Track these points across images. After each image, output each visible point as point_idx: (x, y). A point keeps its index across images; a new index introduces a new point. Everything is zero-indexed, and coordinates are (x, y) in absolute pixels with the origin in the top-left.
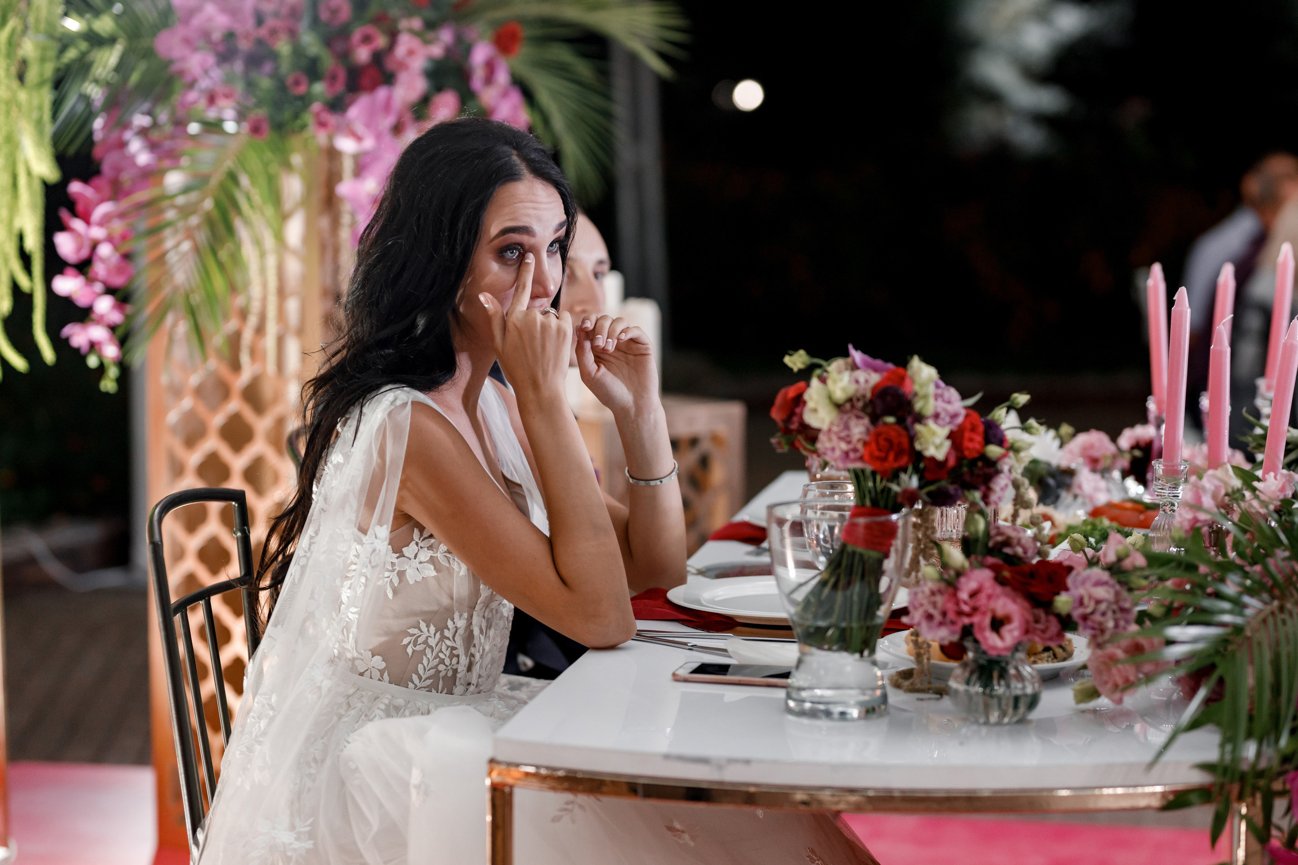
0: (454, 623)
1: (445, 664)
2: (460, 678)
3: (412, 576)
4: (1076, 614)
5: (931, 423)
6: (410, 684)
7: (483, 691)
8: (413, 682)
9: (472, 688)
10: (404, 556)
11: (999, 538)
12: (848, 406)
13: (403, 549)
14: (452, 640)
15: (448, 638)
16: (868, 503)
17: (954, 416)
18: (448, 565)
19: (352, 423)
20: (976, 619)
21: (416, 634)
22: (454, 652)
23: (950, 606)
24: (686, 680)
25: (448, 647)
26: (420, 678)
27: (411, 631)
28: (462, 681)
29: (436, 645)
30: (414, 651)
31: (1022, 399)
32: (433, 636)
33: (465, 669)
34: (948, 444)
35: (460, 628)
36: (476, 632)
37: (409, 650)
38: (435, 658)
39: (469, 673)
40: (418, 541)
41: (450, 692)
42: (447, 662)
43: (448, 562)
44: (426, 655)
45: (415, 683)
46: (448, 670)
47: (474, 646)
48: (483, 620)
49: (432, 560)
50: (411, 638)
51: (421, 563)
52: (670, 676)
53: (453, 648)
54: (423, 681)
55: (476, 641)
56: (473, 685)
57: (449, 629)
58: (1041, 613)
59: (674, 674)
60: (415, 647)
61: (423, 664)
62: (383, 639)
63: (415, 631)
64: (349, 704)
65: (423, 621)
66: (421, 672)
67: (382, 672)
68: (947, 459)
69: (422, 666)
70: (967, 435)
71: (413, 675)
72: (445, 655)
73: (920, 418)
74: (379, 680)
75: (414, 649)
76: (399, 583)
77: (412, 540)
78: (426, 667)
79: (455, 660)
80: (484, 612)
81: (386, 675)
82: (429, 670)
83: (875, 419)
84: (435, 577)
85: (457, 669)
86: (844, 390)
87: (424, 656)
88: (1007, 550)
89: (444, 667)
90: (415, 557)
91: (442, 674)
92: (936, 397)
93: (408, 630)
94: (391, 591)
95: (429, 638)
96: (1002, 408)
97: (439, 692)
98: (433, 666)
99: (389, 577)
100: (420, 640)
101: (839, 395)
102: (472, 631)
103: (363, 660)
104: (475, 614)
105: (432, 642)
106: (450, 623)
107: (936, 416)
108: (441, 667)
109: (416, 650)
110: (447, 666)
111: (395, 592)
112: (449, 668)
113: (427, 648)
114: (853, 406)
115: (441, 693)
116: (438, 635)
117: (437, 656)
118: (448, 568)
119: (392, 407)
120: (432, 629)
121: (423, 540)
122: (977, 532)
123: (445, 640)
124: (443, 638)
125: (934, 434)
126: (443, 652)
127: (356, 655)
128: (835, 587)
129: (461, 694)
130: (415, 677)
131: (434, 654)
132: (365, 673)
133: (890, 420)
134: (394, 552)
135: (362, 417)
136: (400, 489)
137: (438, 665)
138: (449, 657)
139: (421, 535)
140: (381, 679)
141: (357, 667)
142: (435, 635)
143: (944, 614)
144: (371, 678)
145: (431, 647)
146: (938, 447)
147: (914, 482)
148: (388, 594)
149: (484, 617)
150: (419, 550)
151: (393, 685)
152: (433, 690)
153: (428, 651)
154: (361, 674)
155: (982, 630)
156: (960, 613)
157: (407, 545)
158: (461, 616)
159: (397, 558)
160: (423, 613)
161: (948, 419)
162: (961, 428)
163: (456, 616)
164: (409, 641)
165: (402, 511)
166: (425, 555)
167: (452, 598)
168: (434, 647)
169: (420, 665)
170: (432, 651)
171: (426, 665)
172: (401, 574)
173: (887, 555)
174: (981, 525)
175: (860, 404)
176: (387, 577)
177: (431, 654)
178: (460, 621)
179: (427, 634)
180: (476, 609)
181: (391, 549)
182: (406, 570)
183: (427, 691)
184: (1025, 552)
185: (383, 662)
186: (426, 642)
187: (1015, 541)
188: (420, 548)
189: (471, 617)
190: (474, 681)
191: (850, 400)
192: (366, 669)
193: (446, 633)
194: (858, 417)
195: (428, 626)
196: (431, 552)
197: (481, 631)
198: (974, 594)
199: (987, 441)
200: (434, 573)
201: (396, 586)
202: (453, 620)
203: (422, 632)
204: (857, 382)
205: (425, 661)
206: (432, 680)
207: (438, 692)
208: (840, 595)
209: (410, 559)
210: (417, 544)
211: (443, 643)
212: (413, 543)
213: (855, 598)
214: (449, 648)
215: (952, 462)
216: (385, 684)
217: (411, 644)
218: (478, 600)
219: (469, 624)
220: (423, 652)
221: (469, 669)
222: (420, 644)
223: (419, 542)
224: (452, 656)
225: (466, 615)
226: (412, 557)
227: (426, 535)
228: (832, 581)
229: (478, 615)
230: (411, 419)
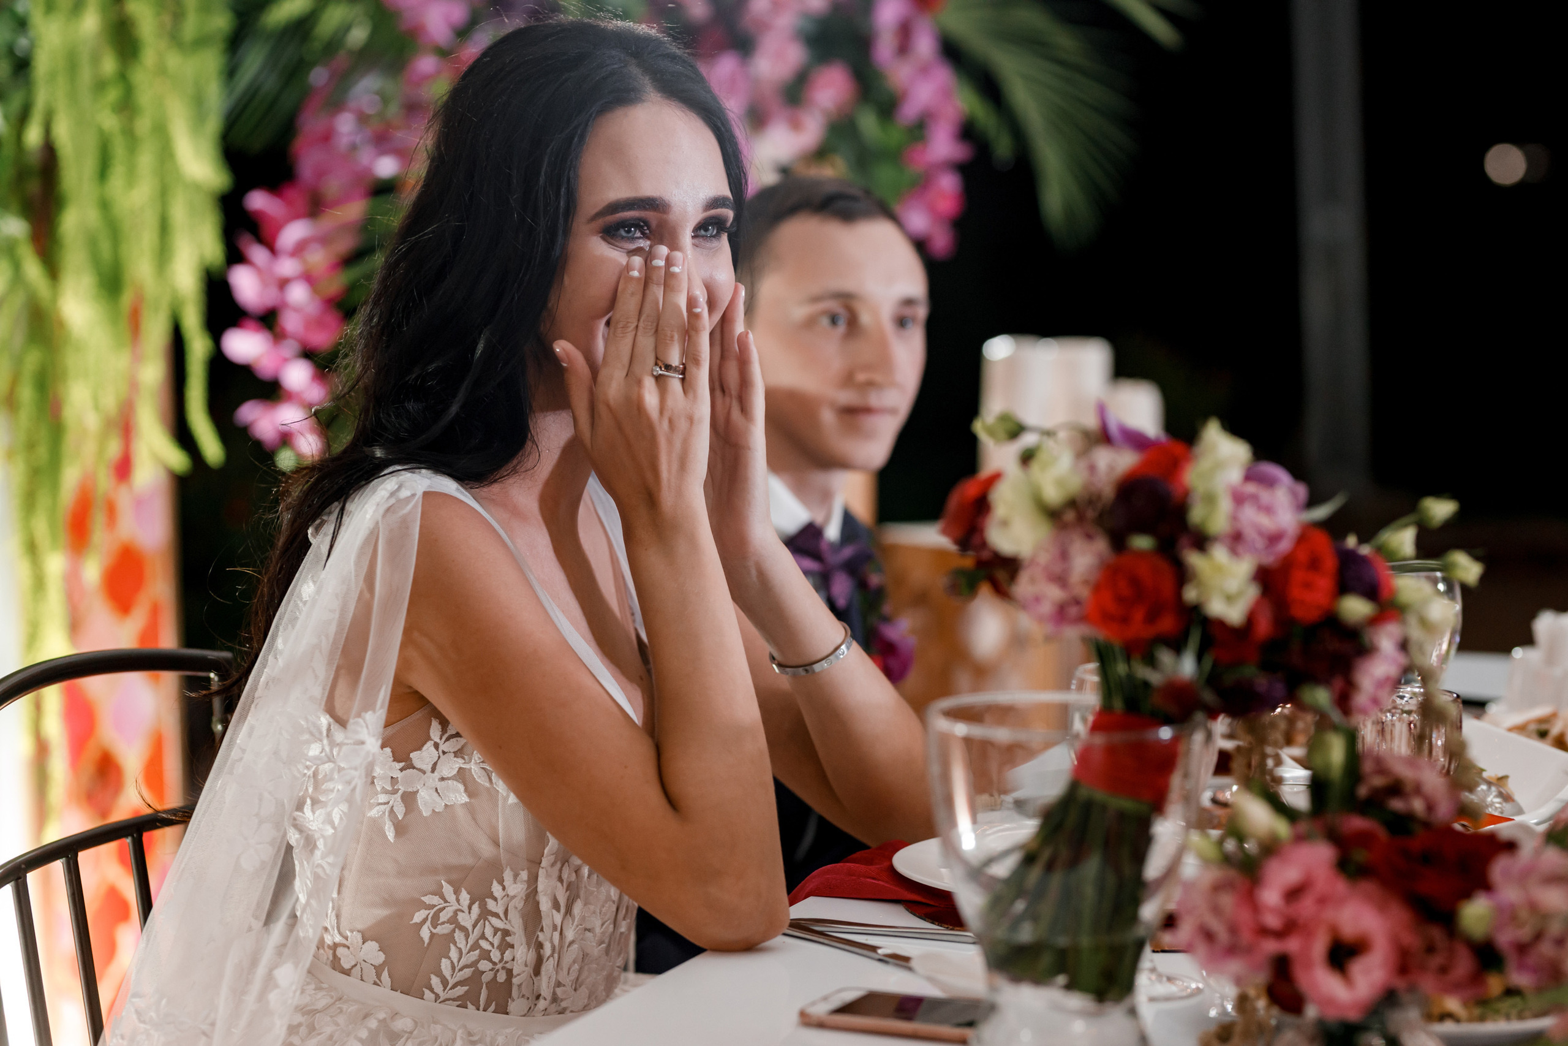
0: (504, 889)
1: (490, 960)
2: (520, 986)
3: (427, 802)
4: (1505, 939)
5: (1220, 554)
6: (427, 992)
7: (568, 1012)
8: (432, 990)
9: (542, 1004)
10: (414, 768)
11: (1378, 781)
12: (1070, 516)
13: (412, 755)
14: (504, 918)
15: (496, 915)
16: (1118, 704)
17: (1274, 538)
18: (487, 785)
20: (1292, 945)
21: (435, 906)
22: (508, 939)
23: (1244, 917)
24: (821, 1025)
25: (496, 930)
26: (445, 982)
27: (428, 899)
28: (524, 991)
29: (474, 926)
30: (432, 935)
31: (1441, 509)
32: (466, 909)
33: (530, 970)
34: (1252, 593)
35: (514, 897)
36: (545, 905)
37: (425, 933)
38: (472, 949)
39: (539, 978)
40: (438, 740)
41: (503, 1010)
42: (495, 955)
43: (488, 780)
44: (455, 944)
45: (435, 991)
46: (498, 971)
47: (542, 930)
48: (559, 884)
49: (462, 775)
50: (427, 912)
51: (443, 779)
53: (506, 933)
54: (451, 989)
55: (546, 923)
56: (545, 999)
57: (495, 899)
58: (1437, 933)
59: (803, 1014)
60: (435, 928)
61: (449, 958)
62: (381, 913)
63: (435, 900)
65: (449, 882)
66: (447, 972)
67: (379, 970)
68: (1251, 619)
69: (449, 962)
70: (1299, 576)
71: (433, 977)
72: (492, 944)
73: (1202, 541)
74: (375, 983)
75: (434, 931)
76: (405, 814)
77: (429, 738)
78: (456, 964)
79: (508, 955)
80: (561, 870)
81: (385, 975)
82: (461, 970)
83: (1118, 542)
84: (466, 804)
85: (512, 969)
86: (1060, 483)
87: (451, 945)
88: (1397, 804)
89: (490, 966)
90: (433, 770)
91: (486, 978)
92: (1239, 499)
93: (422, 898)
94: (392, 828)
95: (460, 914)
96: (1406, 526)
97: (481, 1008)
98: (469, 962)
99: (388, 803)
100: (444, 916)
101: (1053, 494)
102: (538, 903)
103: (349, 948)
104: (542, 873)
105: (466, 920)
106: (496, 889)
107: (1236, 539)
108: (484, 965)
109: (437, 934)
110: (494, 964)
111: (400, 829)
112: (499, 966)
113: (457, 930)
114: (1081, 518)
115: (485, 1010)
116: (476, 908)
117: (476, 946)
118: (488, 789)
119: (392, 501)
120: (465, 897)
121: (448, 739)
122: (1328, 766)
123: (490, 918)
124: (485, 914)
125: (1219, 569)
126: (487, 939)
127: (338, 939)
128: (1050, 867)
129: (523, 1013)
130: (435, 981)
131: (471, 941)
132: (353, 971)
133: (1142, 543)
134: (396, 759)
136: (403, 646)
137: (477, 961)
138: (499, 947)
139: (444, 730)
140: (378, 982)
141: (340, 959)
142: (470, 908)
143: (1233, 930)
144: (362, 980)
145: (463, 929)
146: (1230, 599)
147: (1187, 667)
148: (387, 833)
149: (560, 879)
150: (439, 757)
151: (398, 993)
152: (469, 1005)
153: (459, 936)
154: (347, 973)
155: (1309, 965)
156: (1264, 932)
157: (419, 748)
158: (516, 876)
159: (401, 770)
160: (449, 869)
161: (1260, 543)
162: (1287, 564)
163: (508, 875)
164: (424, 916)
165: (410, 687)
166: (451, 766)
167: (496, 844)
168: (470, 929)
169: (443, 960)
170: (467, 937)
171: (455, 961)
172: (409, 799)
173: (1158, 806)
174: (1336, 752)
175: (1091, 514)
176: (385, 804)
177: (464, 942)
178: (515, 885)
179: (456, 906)
180: (543, 864)
181: (391, 754)
182: (417, 791)
183: (458, 1006)
184: (1430, 807)
185: (381, 953)
186: (453, 920)
187: (1409, 788)
188: (441, 754)
189: (533, 879)
190: (545, 990)
191: (1072, 503)
192: (353, 963)
193: (491, 905)
194: (1089, 537)
195: (457, 892)
196: (460, 761)
197: (556, 906)
198: (1294, 894)
199: (1344, 588)
200: (465, 799)
201: (400, 819)
202: (501, 882)
203: (446, 901)
204: (1092, 468)
205: (454, 954)
206: (466, 988)
207: (478, 1009)
208: (1056, 880)
209: (424, 772)
210: (436, 746)
211: (487, 922)
212: (430, 744)
213: (1089, 891)
214: (499, 933)
215: (1264, 627)
216: (385, 992)
217: (428, 923)
218: (544, 849)
219: (532, 895)
220: (450, 938)
221: (537, 972)
222: (443, 923)
223: (441, 743)
224: (505, 946)
225: (524, 875)
226: (428, 768)
227: (451, 731)
228: (1046, 855)
229: (548, 876)
230: (421, 522)
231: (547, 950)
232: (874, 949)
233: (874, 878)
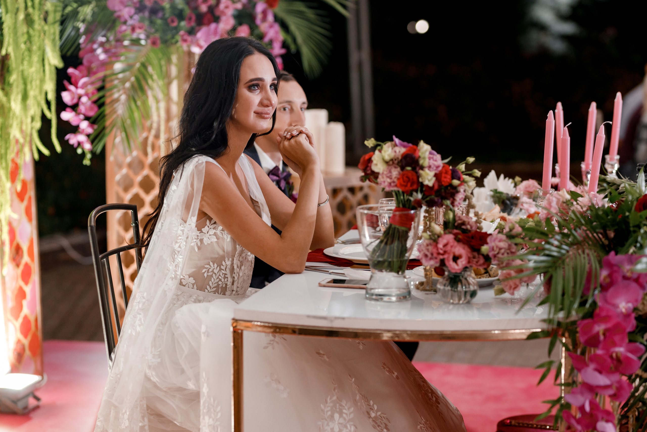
0: (225, 263)
1: (222, 281)
2: (229, 288)
3: (206, 241)
4: (491, 254)
5: (427, 170)
6: (206, 290)
7: (239, 295)
8: (207, 289)
9: (234, 292)
10: (203, 232)
11: (460, 222)
12: (391, 163)
13: (202, 229)
14: (225, 271)
15: (223, 270)
16: (401, 206)
17: (438, 167)
18: (222, 236)
19: (180, 172)
20: (446, 256)
21: (208, 268)
22: (226, 276)
23: (435, 251)
24: (324, 286)
25: (223, 274)
26: (210, 287)
27: (206, 266)
28: (230, 289)
29: (218, 273)
30: (207, 275)
31: (471, 160)
32: (216, 268)
33: (231, 284)
34: (434, 179)
35: (228, 265)
36: (235, 267)
37: (205, 275)
38: (217, 279)
39: (233, 286)
40: (209, 225)
41: (224, 294)
42: (223, 280)
43: (222, 235)
44: (213, 277)
45: (208, 289)
46: (223, 284)
47: (234, 273)
48: (239, 262)
49: (215, 234)
50: (206, 269)
51: (210, 235)
52: (318, 285)
53: (226, 274)
54: (212, 289)
55: (235, 271)
56: (235, 291)
57: (223, 266)
58: (476, 254)
59: (319, 284)
60: (208, 273)
61: (211, 281)
62: (194, 270)
63: (208, 266)
64: (178, 299)
65: (212, 262)
66: (211, 285)
67: (193, 285)
68: (434, 185)
69: (211, 282)
70: (443, 175)
71: (207, 286)
72: (222, 277)
73: (422, 168)
74: (192, 288)
75: (208, 274)
76: (201, 244)
77: (206, 225)
78: (213, 283)
79: (226, 280)
80: (239, 258)
81: (195, 286)
82: (214, 284)
83: (403, 168)
84: (216, 241)
85: (227, 284)
86: (389, 155)
87: (212, 278)
88: (464, 227)
89: (221, 283)
90: (208, 233)
91: (220, 286)
92: (430, 158)
93: (205, 266)
94: (197, 248)
95: (214, 269)
96: (463, 164)
97: (219, 294)
98: (216, 282)
99: (196, 242)
100: (210, 270)
101: (387, 158)
102: (234, 267)
103: (185, 279)
104: (235, 259)
105: (216, 271)
106: (223, 263)
107: (430, 167)
108: (220, 283)
109: (209, 275)
110: (222, 282)
111: (199, 248)
112: (224, 283)
113: (213, 274)
114: (393, 163)
115: (220, 294)
116: (218, 268)
117: (218, 278)
118: (222, 238)
119: (197, 164)
120: (216, 265)
121: (211, 225)
122: (449, 219)
123: (222, 270)
124: (221, 269)
125: (428, 174)
126: (221, 276)
127: (182, 277)
128: (386, 243)
129: (229, 295)
130: (208, 287)
131: (217, 277)
132: (186, 285)
133: (409, 168)
134: (198, 230)
135: (184, 169)
136: (201, 202)
137: (218, 282)
138: (224, 278)
139: (210, 223)
140: (193, 288)
141: (182, 282)
142: (217, 268)
143: (432, 254)
144: (189, 287)
145: (215, 274)
146: (429, 181)
147: (420, 196)
148: (196, 249)
149: (239, 260)
150: (209, 229)
151: (198, 290)
152: (216, 293)
153: (214, 275)
154: (184, 286)
155: (449, 261)
156: (439, 254)
157: (204, 227)
158: (228, 260)
159: (200, 233)
160: (212, 258)
161: (435, 168)
162: (441, 172)
163: (226, 259)
164: (205, 271)
165: (202, 211)
166: (212, 232)
167: (224, 252)
168: (217, 274)
169: (210, 282)
170: (216, 275)
171: (213, 282)
172: (201, 240)
173: (410, 229)
174: (451, 215)
175: (396, 162)
176: (195, 242)
177: (215, 277)
178: (228, 262)
179: (213, 268)
180: (235, 256)
181: (197, 229)
182: (204, 238)
183: (213, 293)
184: (471, 227)
185: (194, 280)
186: (213, 271)
187: (467, 223)
188: (210, 229)
189: (233, 260)
190: (235, 289)
191: (392, 160)
192: (186, 283)
193: (222, 267)
194: (395, 167)
195: (214, 264)
196: (215, 230)
197: (238, 267)
198: (445, 245)
199: (453, 178)
200: (216, 240)
201: (199, 245)
202: (225, 261)
203: (211, 267)
204: (395, 152)
205: (213, 280)
206: (216, 289)
207: (218, 294)
208: (388, 247)
209: (205, 233)
210: (208, 227)
211: (221, 272)
212: (207, 226)
213: (395, 248)
214: (224, 274)
215: (436, 187)
216: (195, 290)
217: (206, 272)
218: (236, 253)
219: (232, 264)
220: (212, 276)
221: (233, 284)
222: (210, 272)
223: (209, 226)
224: (225, 278)
225: (231, 259)
226: (206, 233)
227: (212, 222)
228: (385, 240)
229: (236, 259)
230: (205, 169)
231: (236, 278)
232: (328, 271)
233: (319, 256)
